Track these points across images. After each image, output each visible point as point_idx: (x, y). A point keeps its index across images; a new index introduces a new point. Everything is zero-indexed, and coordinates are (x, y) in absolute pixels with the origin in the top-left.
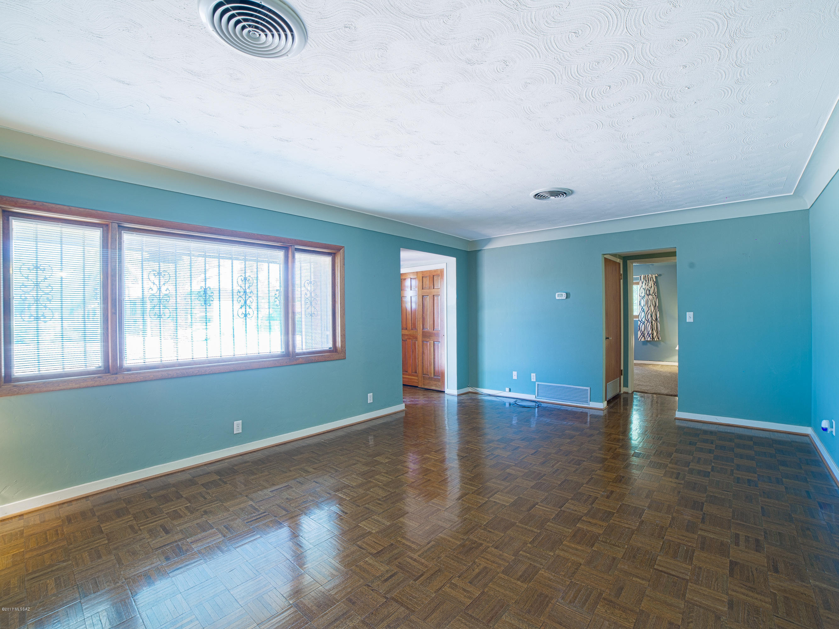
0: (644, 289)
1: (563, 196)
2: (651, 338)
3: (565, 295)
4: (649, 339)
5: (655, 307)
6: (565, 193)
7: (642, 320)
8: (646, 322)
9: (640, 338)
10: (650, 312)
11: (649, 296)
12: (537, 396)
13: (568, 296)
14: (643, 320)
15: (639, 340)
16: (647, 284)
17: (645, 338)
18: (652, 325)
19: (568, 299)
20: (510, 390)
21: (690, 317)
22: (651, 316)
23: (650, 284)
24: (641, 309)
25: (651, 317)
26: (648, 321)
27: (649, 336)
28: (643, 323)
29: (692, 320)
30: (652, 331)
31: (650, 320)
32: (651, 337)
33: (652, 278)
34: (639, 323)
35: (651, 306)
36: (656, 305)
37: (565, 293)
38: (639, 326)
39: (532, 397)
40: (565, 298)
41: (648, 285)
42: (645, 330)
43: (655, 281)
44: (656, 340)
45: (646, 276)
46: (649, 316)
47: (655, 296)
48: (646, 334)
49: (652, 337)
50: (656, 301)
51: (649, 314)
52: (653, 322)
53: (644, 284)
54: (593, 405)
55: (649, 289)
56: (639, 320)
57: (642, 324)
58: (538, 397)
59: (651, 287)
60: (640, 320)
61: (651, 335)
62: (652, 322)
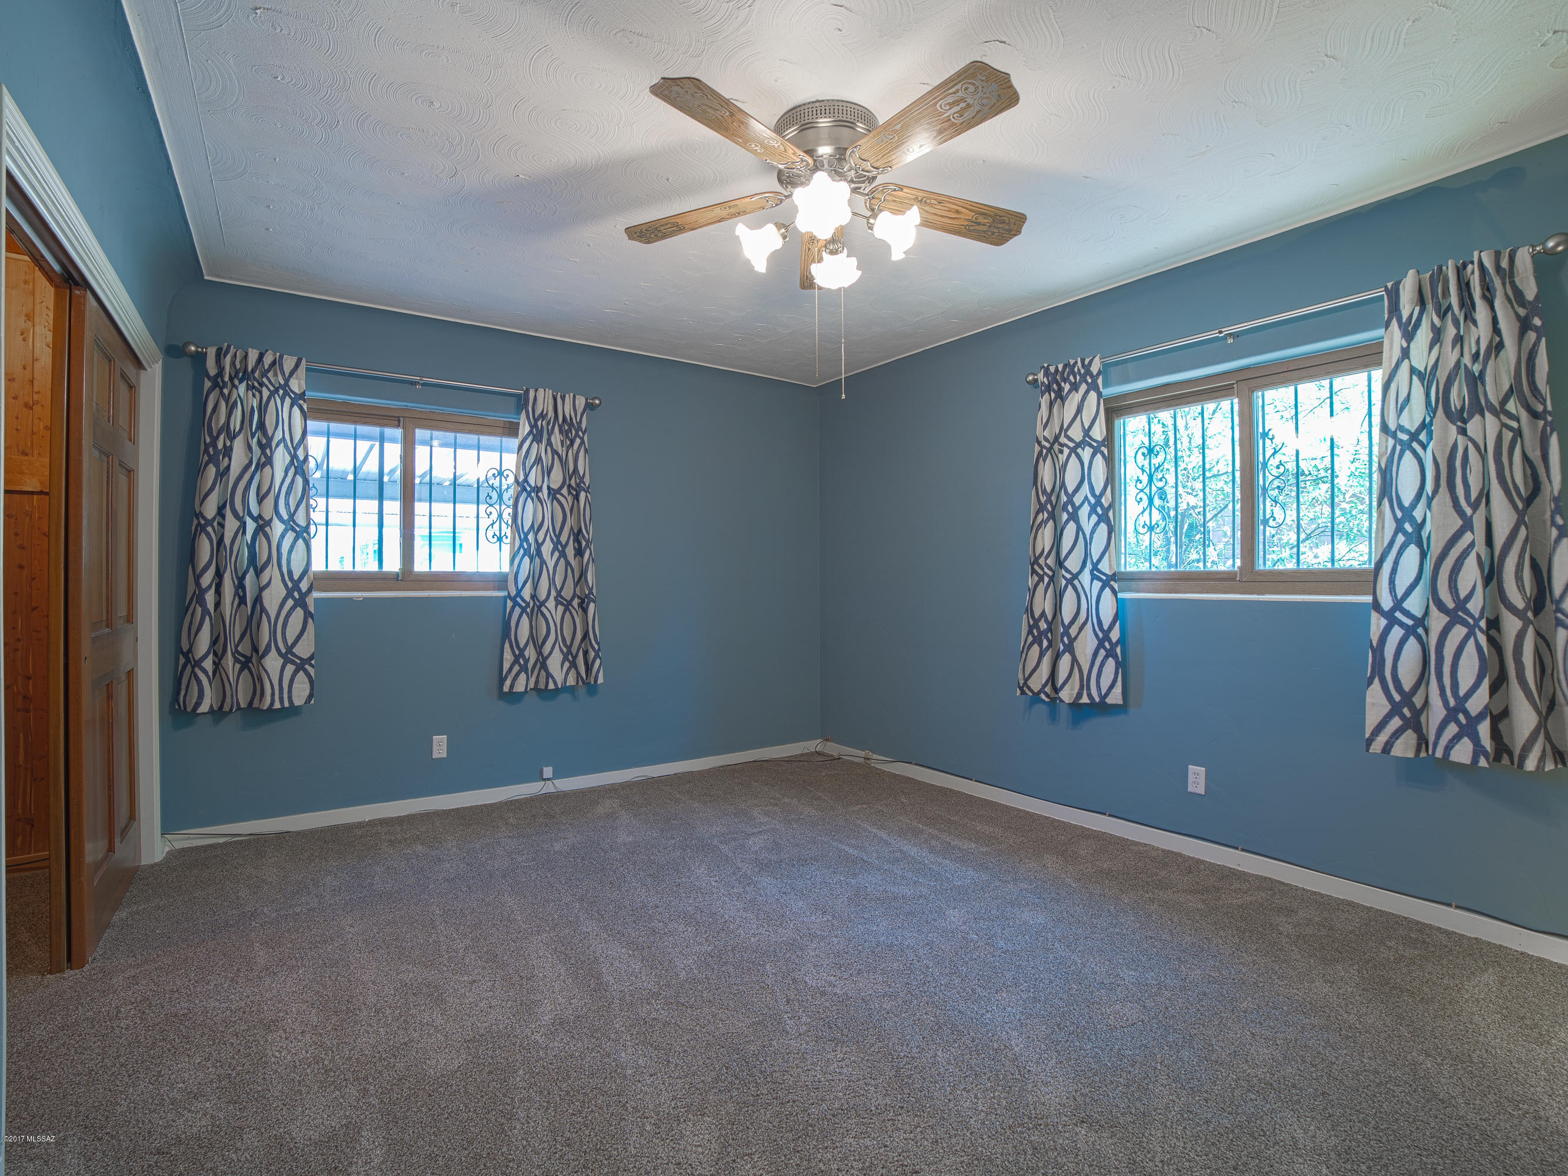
0: (1426, 377)
2: (1478, 750)
4: (1462, 753)
5: (1529, 501)
7: (1398, 605)
8: (1437, 621)
9: (1382, 738)
10: (1481, 547)
11: (1473, 427)
14: (1414, 604)
15: (1377, 746)
16: (1451, 331)
17: (1422, 741)
18: (1495, 644)
22: (1491, 575)
23: (1482, 331)
24: (1390, 526)
25: (1487, 580)
26: (1456, 614)
27: (1469, 731)
28: (1409, 631)
30: (1494, 689)
31: (1475, 606)
32: (1486, 742)
33: (1508, 275)
34: (1377, 623)
35: (1485, 495)
36: (1536, 489)
38: (1378, 651)
41: (1459, 340)
42: (1423, 677)
43: (1531, 291)
44: (1531, 764)
45: (1439, 276)
46: (1470, 575)
47: (1534, 415)
48: (1437, 712)
49: (1496, 734)
50: (1535, 455)
51: (1471, 562)
52: (1511, 625)
53: (1423, 335)
55: (1476, 368)
56: (1376, 606)
57: (1397, 633)
59: (1496, 347)
60: (1387, 603)
61: (1484, 729)
62: (1494, 624)
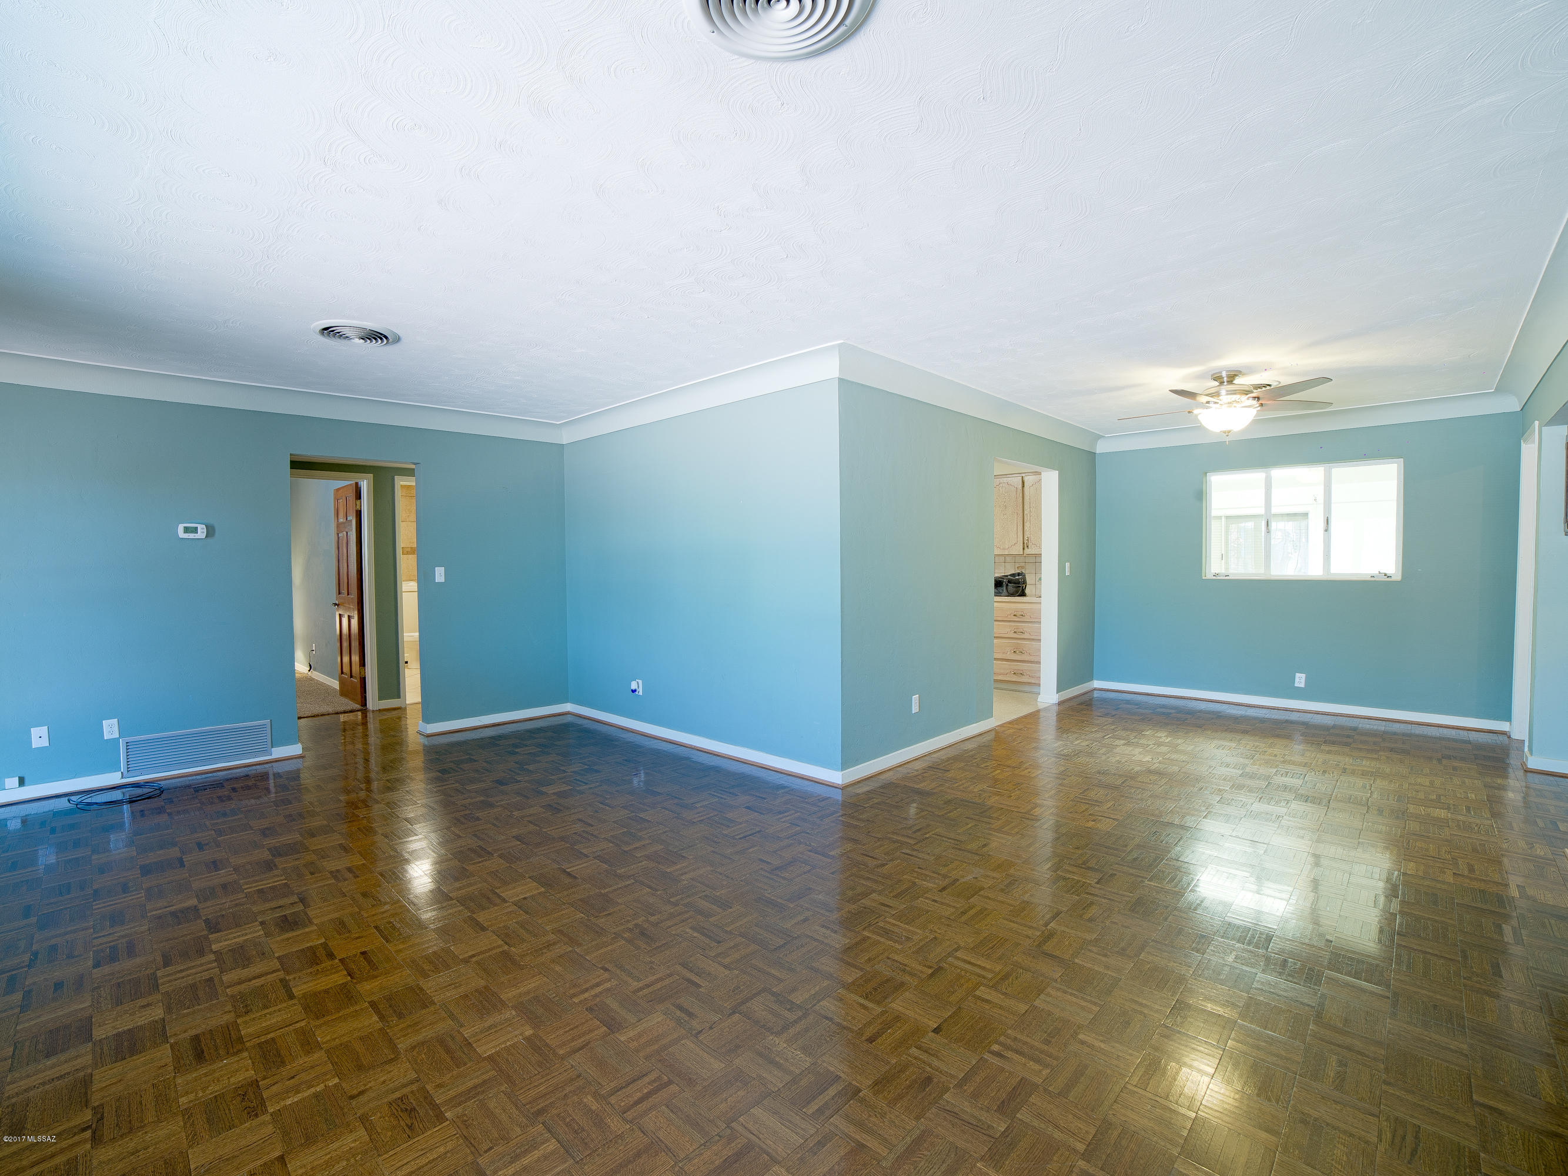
1: (382, 342)
3: (205, 530)
6: (386, 337)
12: (125, 773)
13: (211, 531)
19: (210, 540)
20: (22, 782)
21: (440, 575)
29: (442, 580)
37: (204, 526)
39: (114, 778)
40: (204, 536)
54: (278, 752)
58: (130, 774)
